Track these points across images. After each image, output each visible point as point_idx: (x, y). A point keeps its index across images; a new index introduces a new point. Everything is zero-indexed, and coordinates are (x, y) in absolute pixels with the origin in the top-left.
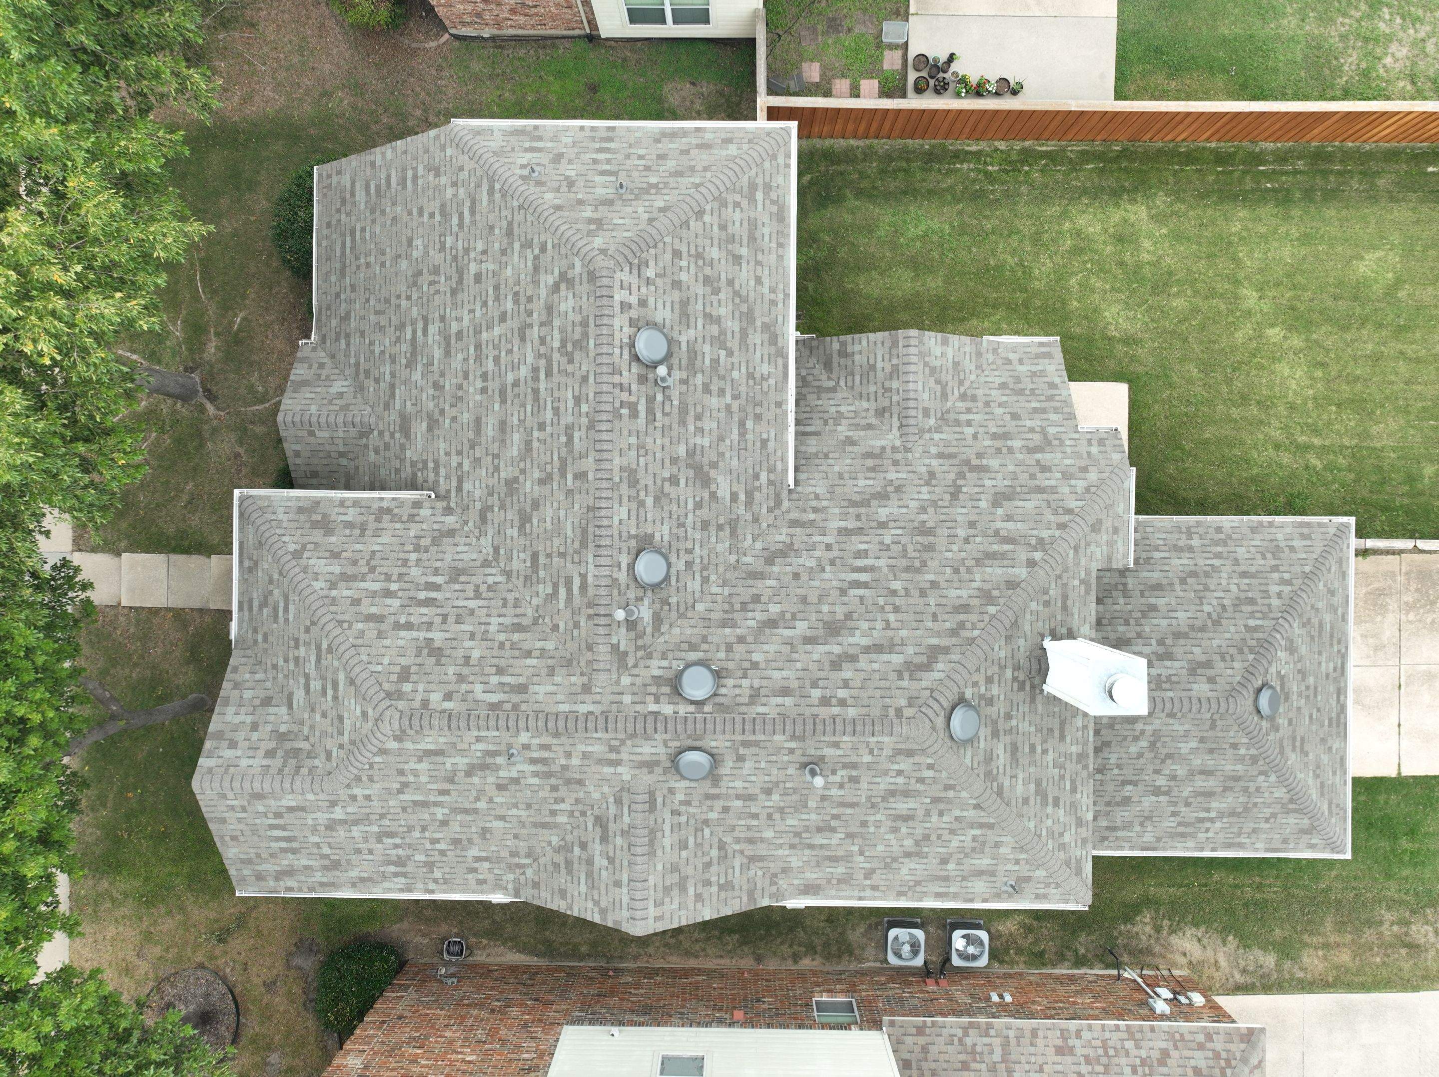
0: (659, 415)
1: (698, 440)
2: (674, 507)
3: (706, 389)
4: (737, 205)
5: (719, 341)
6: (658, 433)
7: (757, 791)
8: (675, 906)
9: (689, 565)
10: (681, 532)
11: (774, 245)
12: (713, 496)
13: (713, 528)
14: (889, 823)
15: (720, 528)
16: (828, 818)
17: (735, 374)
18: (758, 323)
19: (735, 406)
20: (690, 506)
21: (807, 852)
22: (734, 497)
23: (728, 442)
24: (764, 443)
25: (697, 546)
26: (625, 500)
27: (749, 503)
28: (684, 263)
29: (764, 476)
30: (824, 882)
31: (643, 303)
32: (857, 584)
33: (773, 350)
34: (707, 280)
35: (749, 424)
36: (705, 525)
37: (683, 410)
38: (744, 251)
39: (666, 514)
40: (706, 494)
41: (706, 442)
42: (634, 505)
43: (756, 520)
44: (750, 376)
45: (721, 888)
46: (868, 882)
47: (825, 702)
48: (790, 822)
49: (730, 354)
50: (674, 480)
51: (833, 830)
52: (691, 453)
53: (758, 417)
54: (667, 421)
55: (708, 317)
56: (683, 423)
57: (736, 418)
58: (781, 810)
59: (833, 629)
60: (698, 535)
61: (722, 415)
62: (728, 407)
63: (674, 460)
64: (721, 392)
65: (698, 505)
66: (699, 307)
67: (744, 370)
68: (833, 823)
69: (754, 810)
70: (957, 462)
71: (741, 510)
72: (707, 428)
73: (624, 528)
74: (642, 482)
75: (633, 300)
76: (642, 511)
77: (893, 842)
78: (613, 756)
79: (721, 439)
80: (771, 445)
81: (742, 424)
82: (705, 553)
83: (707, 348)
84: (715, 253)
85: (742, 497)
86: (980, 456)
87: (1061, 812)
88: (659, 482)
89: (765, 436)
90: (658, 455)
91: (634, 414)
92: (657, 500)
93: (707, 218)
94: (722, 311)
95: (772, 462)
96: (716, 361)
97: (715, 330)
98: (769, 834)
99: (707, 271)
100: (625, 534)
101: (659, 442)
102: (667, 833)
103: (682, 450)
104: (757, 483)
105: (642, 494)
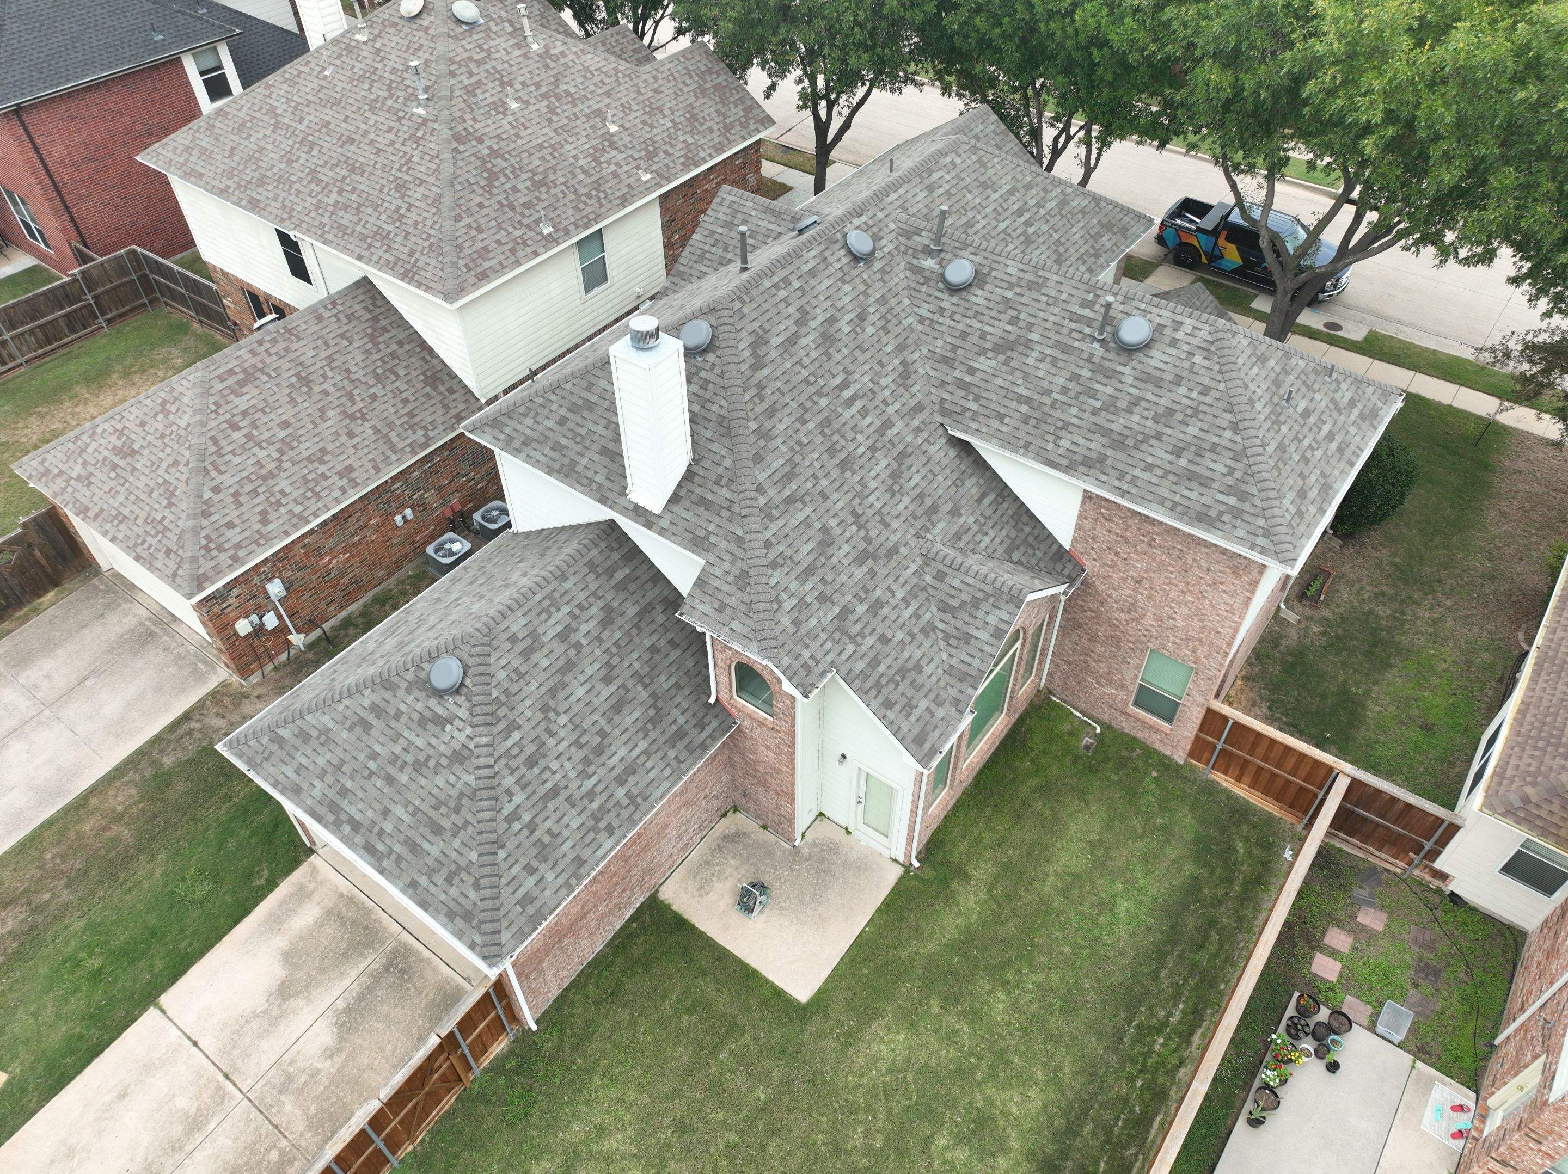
0: (1073, 326)
1: (1035, 354)
2: (994, 314)
3: (1075, 377)
4: (1231, 471)
5: (1110, 407)
6: (1058, 319)
8: (721, 216)
9: (942, 311)
10: (970, 313)
11: (1177, 498)
12: (983, 352)
13: (958, 342)
15: (955, 348)
17: (1074, 411)
18: (1109, 452)
19: (1047, 400)
20: (988, 329)
22: (972, 371)
23: (1020, 382)
24: (1001, 417)
25: (952, 323)
26: (1021, 275)
27: (960, 383)
28: (1194, 395)
29: (973, 406)
31: (1174, 343)
32: (845, 385)
33: (1079, 458)
34: (1170, 412)
35: (1024, 409)
36: (964, 335)
37: (1066, 349)
38: (1183, 462)
39: (991, 305)
40: (988, 345)
41: (1030, 361)
42: (1013, 280)
44: (1066, 426)
45: (705, 252)
47: (786, 282)
49: (1095, 412)
50: (1014, 321)
52: (1028, 344)
53: (1026, 420)
54: (1065, 331)
55: (1136, 402)
56: (1057, 345)
57: (1037, 397)
59: (827, 339)
60: (960, 327)
61: (1045, 384)
62: (1048, 392)
63: (1030, 327)
64: (1065, 391)
65: (983, 335)
66: (1149, 396)
67: (1075, 421)
70: (881, 552)
71: (957, 374)
72: (1042, 366)
73: (1001, 267)
74: (1027, 293)
75: (1180, 335)
76: (1005, 285)
79: (1026, 375)
80: (995, 424)
81: (1028, 401)
82: (943, 328)
83: (1109, 390)
84: (1192, 430)
85: (968, 379)
86: (872, 573)
87: (550, 424)
88: (1020, 307)
89: (1007, 420)
90: (1041, 314)
91: (1084, 304)
92: (1006, 300)
93: (1228, 434)
94: (1136, 418)
95: (981, 419)
96: (1093, 394)
97: (1122, 404)
99: (1179, 416)
100: (995, 266)
101: (1052, 318)
102: (771, 226)
103: (1035, 337)
104: (971, 397)
105: (1018, 290)
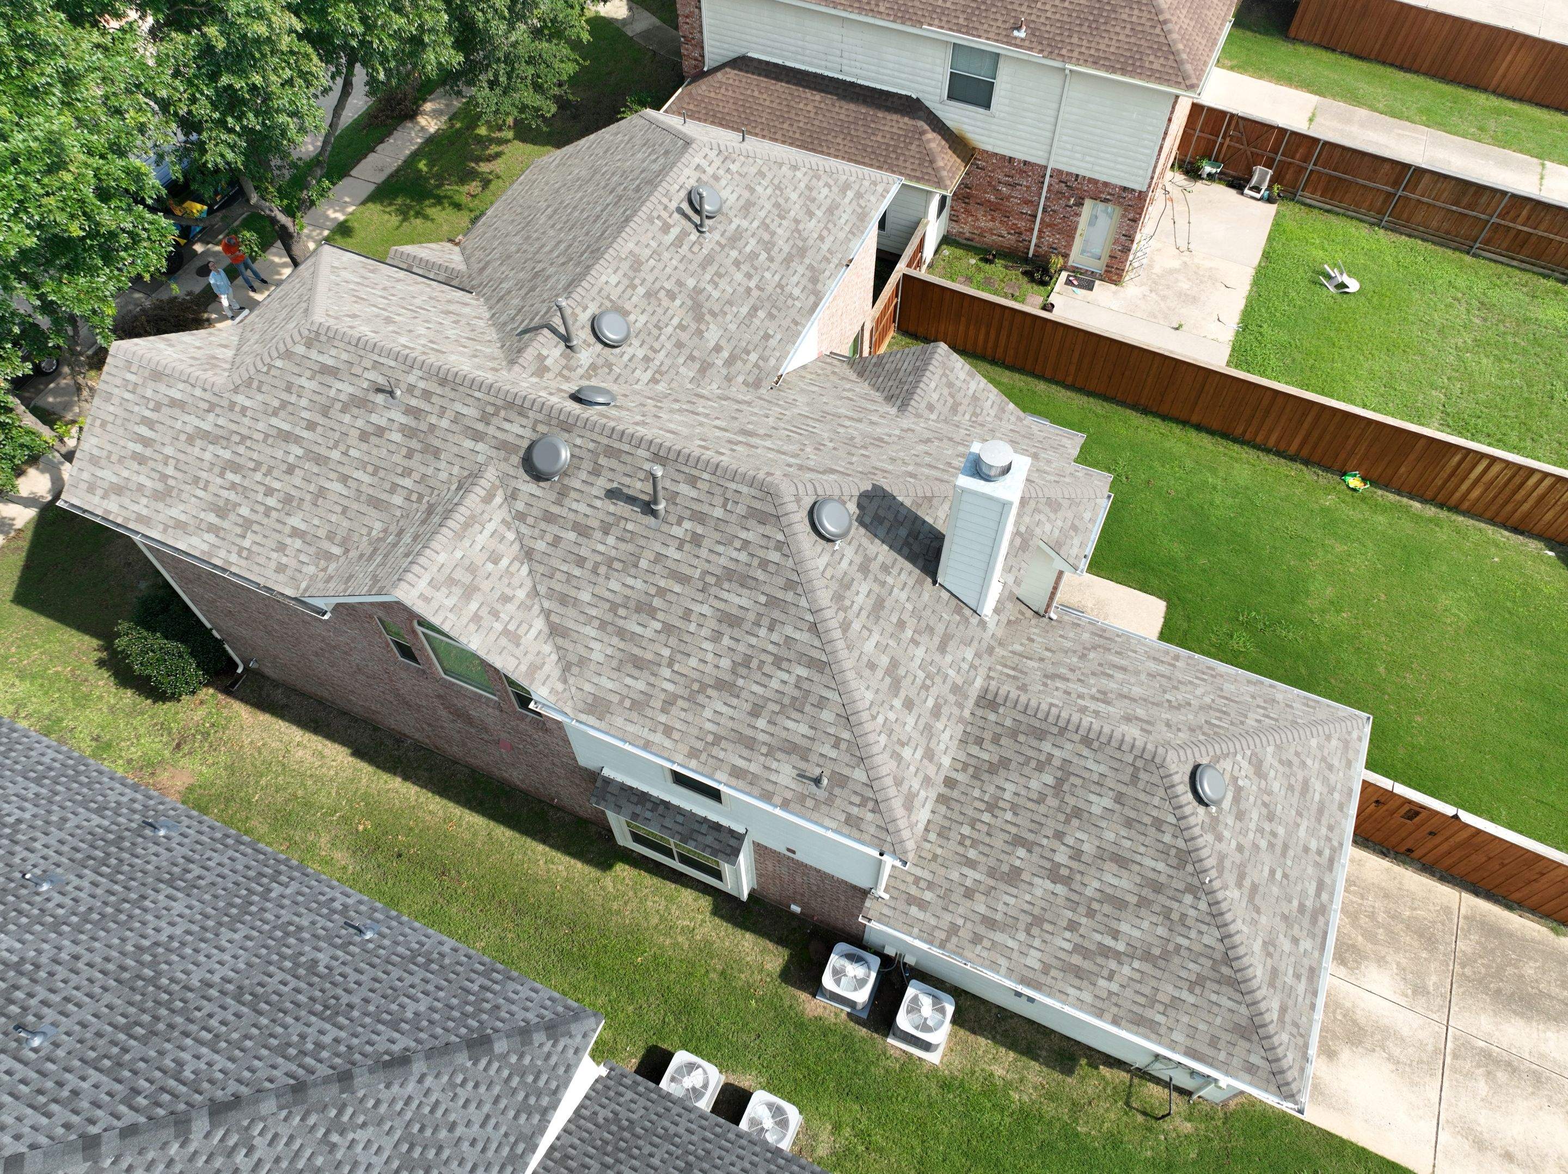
3: (737, 263)
4: (827, 185)
5: (768, 246)
6: (678, 257)
7: (595, 524)
9: (647, 359)
10: (655, 332)
11: (847, 228)
12: (699, 333)
13: (686, 352)
14: (713, 624)
15: (691, 358)
16: (653, 591)
17: (768, 275)
18: (807, 261)
19: (755, 293)
20: (675, 321)
21: (615, 641)
22: (718, 349)
23: (735, 309)
24: (767, 337)
25: (663, 353)
26: (620, 273)
27: (729, 362)
28: (764, 183)
29: (753, 357)
30: (615, 699)
31: (716, 178)
33: (810, 286)
34: (777, 205)
36: (679, 345)
37: (708, 261)
38: (819, 213)
39: (650, 309)
40: (694, 326)
41: (716, 294)
43: (729, 379)
46: (663, 718)
48: (614, 585)
51: (652, 612)
52: (698, 291)
53: (771, 316)
54: (690, 256)
56: (704, 266)
58: (610, 561)
59: (748, 433)
62: (748, 290)
63: (680, 283)
64: (749, 276)
65: (681, 327)
66: (762, 214)
67: (777, 278)
68: (657, 602)
69: (584, 552)
71: (720, 362)
72: (721, 286)
73: (607, 288)
74: (642, 274)
75: (710, 171)
76: (629, 291)
77: (710, 657)
78: (480, 427)
79: (730, 303)
80: (773, 342)
81: (755, 309)
82: (668, 362)
83: (753, 242)
84: (794, 196)
85: (725, 354)
88: (657, 285)
89: (771, 332)
90: (668, 270)
91: (666, 228)
92: (648, 295)
93: (799, 174)
98: (585, 596)
100: (604, 293)
